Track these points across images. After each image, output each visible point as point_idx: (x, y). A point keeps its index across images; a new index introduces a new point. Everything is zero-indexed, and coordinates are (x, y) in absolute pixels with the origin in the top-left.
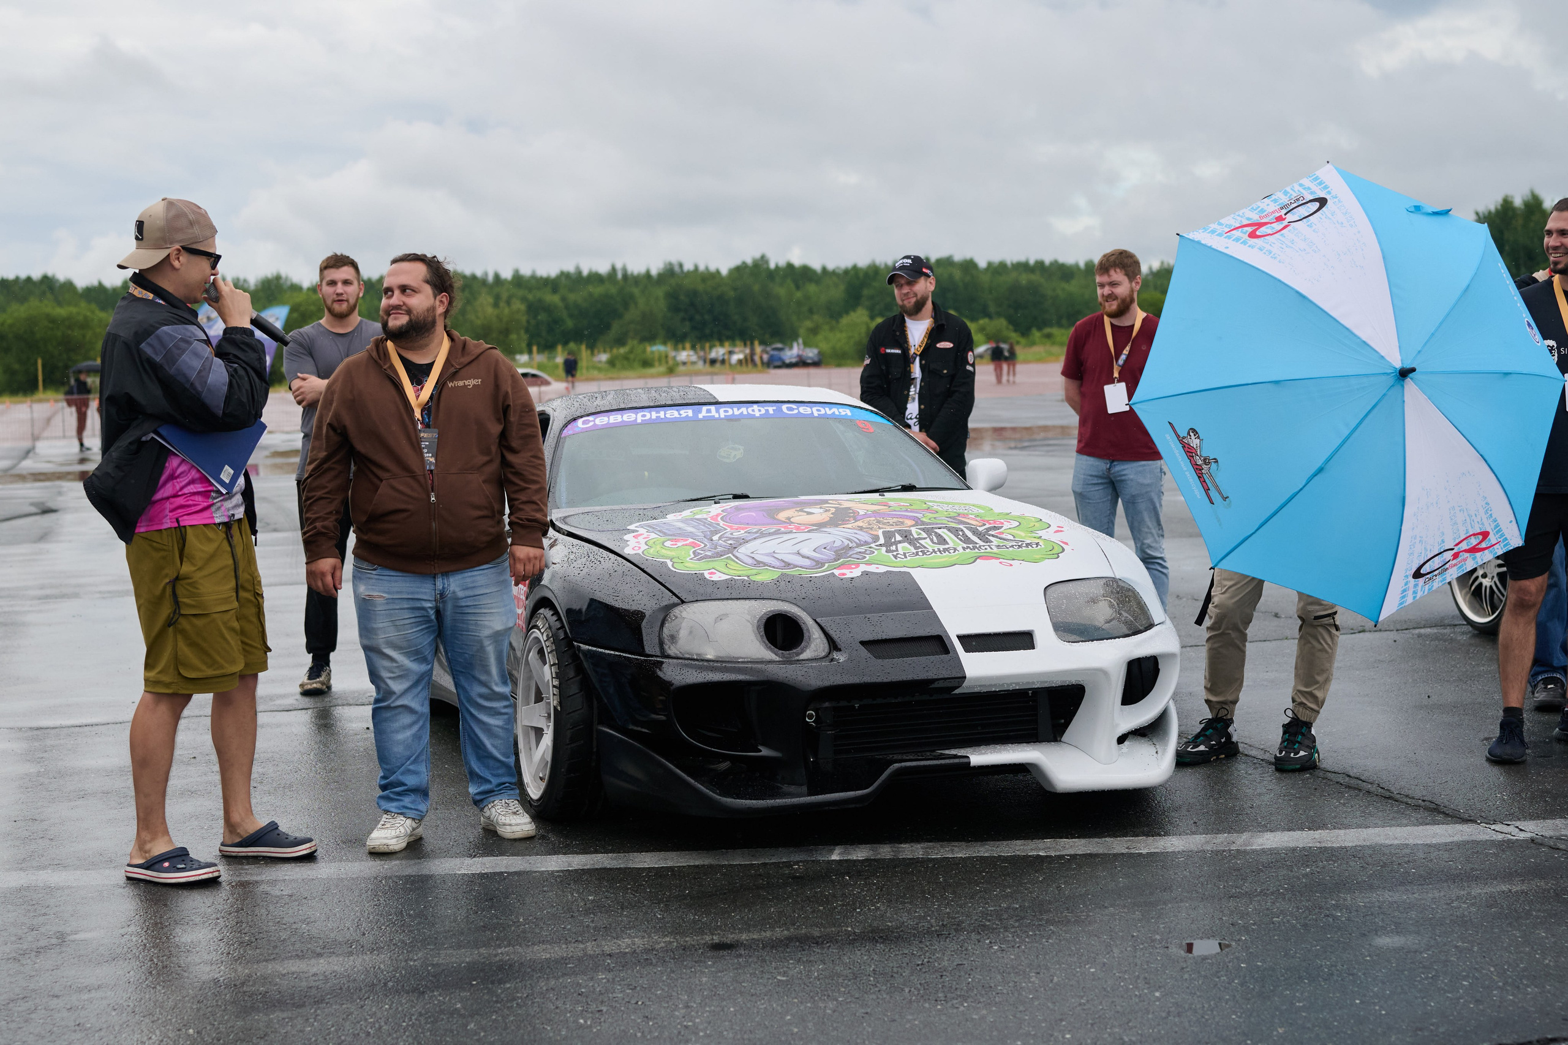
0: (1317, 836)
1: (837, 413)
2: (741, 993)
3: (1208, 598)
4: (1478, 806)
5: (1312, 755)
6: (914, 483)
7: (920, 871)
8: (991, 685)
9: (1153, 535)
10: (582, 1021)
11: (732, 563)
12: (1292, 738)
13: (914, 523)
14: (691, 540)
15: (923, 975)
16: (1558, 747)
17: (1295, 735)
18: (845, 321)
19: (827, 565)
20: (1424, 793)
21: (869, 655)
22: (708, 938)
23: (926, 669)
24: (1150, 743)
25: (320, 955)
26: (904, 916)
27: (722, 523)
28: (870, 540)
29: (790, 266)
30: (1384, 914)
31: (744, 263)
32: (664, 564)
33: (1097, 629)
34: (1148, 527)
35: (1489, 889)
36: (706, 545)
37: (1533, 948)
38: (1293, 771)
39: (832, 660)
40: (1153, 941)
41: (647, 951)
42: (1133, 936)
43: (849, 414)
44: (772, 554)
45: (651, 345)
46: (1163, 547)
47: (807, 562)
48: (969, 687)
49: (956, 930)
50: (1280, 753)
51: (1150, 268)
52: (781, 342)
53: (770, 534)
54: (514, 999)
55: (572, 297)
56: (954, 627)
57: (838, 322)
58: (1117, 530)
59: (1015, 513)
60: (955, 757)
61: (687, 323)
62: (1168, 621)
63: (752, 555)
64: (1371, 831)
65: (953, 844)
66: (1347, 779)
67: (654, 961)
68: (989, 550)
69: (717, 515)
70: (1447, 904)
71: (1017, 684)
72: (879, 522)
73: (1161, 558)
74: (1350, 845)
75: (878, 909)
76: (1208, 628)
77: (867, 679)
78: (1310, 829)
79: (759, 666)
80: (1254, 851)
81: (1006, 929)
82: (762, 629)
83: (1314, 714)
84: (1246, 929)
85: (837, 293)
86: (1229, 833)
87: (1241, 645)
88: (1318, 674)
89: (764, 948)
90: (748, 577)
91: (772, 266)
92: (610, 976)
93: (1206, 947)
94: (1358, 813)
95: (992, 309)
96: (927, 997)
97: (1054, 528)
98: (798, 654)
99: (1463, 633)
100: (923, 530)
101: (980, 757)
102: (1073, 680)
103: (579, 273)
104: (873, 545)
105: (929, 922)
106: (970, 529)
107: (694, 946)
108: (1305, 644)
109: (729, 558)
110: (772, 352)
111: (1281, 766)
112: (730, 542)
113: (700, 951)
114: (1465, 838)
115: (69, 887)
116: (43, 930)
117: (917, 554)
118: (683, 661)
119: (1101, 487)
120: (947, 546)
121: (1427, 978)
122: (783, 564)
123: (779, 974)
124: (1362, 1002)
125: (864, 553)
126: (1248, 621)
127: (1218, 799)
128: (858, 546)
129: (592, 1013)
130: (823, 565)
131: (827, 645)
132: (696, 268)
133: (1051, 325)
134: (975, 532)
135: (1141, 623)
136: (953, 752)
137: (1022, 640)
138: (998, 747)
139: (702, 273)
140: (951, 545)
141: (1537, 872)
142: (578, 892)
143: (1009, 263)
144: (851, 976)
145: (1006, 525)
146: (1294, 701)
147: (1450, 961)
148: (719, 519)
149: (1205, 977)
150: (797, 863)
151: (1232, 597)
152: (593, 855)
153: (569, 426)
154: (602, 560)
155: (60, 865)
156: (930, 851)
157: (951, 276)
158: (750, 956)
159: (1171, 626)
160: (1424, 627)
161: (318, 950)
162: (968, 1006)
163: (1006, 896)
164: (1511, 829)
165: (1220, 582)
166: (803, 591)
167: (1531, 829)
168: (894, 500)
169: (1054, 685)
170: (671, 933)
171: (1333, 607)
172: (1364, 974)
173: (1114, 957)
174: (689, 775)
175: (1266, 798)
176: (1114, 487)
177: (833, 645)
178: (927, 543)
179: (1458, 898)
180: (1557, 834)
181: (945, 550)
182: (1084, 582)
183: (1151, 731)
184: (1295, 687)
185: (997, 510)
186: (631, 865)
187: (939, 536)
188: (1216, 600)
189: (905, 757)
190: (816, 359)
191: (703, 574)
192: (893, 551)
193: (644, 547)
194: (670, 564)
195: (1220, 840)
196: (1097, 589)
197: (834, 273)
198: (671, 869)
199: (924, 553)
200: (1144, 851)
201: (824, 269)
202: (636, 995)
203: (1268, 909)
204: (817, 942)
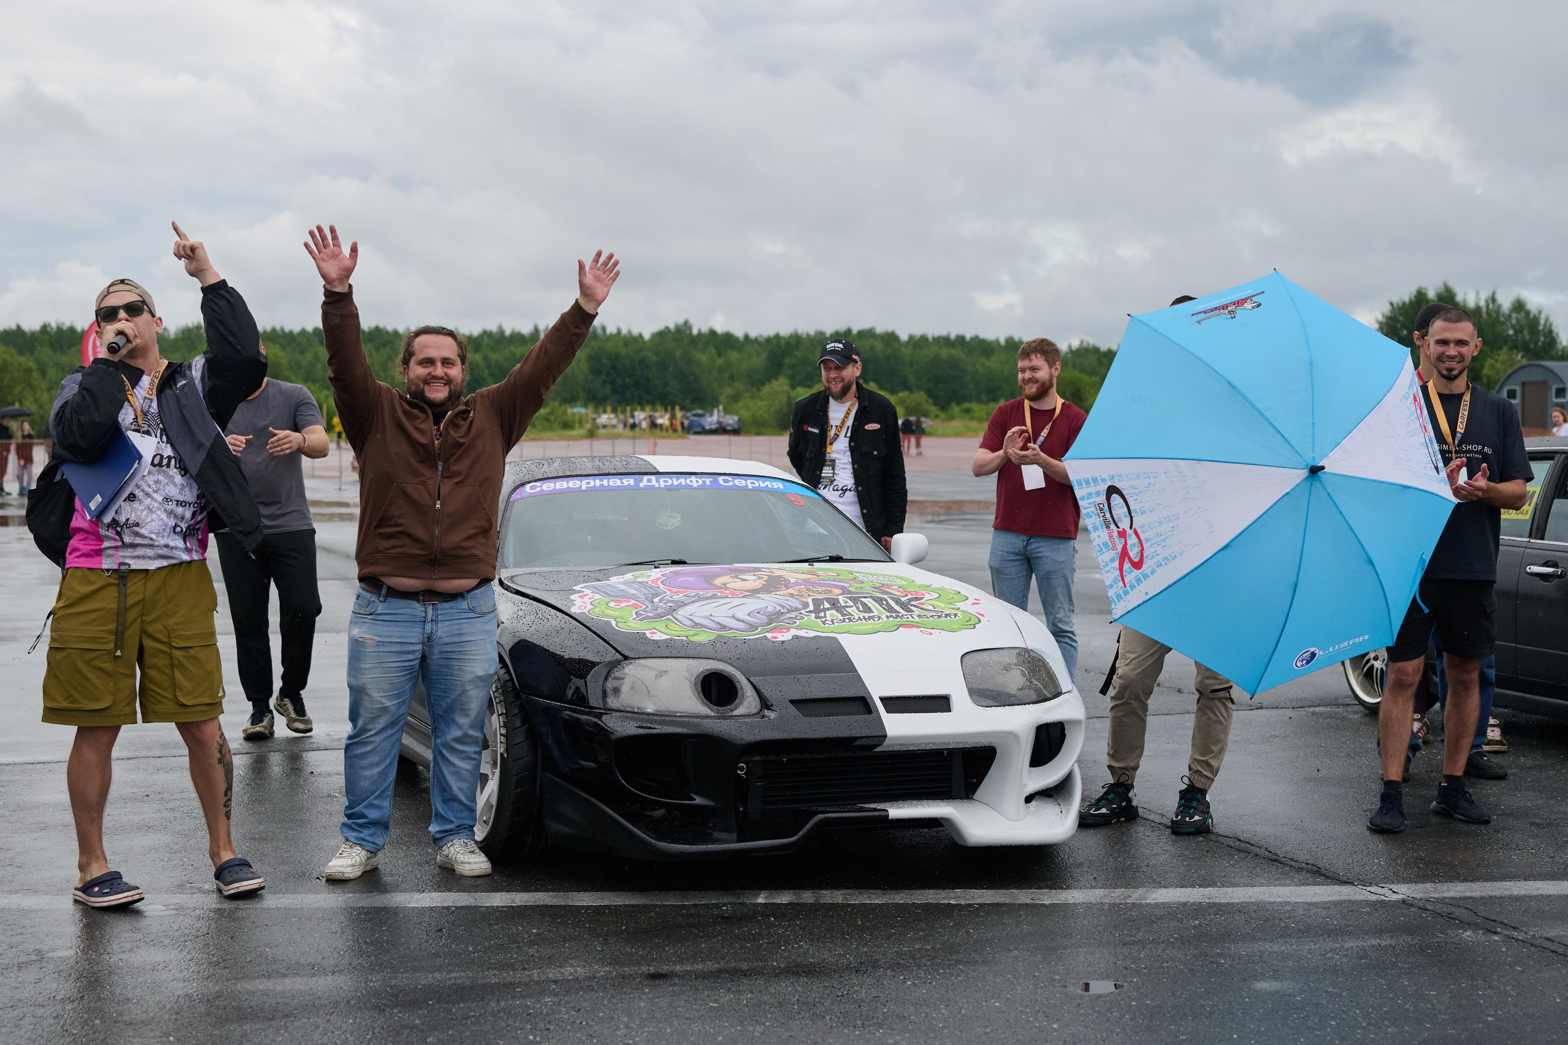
0: (1206, 893)
1: (770, 486)
2: (676, 1016)
3: (1113, 670)
4: (1357, 870)
5: (1205, 820)
6: (841, 555)
7: (840, 915)
8: (909, 745)
9: (1065, 611)
10: (531, 1037)
11: (672, 624)
12: (1187, 803)
13: (841, 591)
14: (633, 602)
15: (843, 1006)
16: (1434, 820)
17: (1191, 800)
18: (766, 389)
19: (760, 628)
20: (1308, 857)
21: (798, 713)
22: (644, 969)
23: (851, 727)
24: (1056, 803)
25: (284, 976)
26: (826, 954)
27: (662, 587)
28: (800, 607)
29: (712, 333)
30: (1264, 962)
31: (667, 328)
32: (608, 623)
33: (1010, 696)
34: (1061, 603)
35: (1360, 943)
36: (647, 607)
37: (1396, 994)
38: (1188, 834)
39: (763, 716)
40: (1053, 980)
41: (588, 979)
42: (1035, 976)
43: (782, 487)
44: (710, 617)
45: (571, 407)
46: (1073, 621)
47: (742, 626)
48: (890, 746)
49: (873, 967)
50: (1177, 817)
51: (1070, 347)
52: (701, 408)
53: (707, 598)
54: (468, 1018)
55: (494, 356)
56: (877, 688)
57: (759, 390)
58: (1030, 605)
59: (935, 585)
60: (875, 810)
61: (608, 386)
62: (1075, 691)
63: (691, 617)
64: (1256, 889)
65: (871, 891)
66: (1238, 842)
67: (596, 987)
68: (911, 619)
69: (658, 579)
70: (1322, 955)
71: (934, 744)
72: (808, 590)
73: (1072, 632)
74: (1237, 901)
75: (800, 947)
76: (1112, 698)
77: (795, 735)
78: (1201, 886)
79: (696, 720)
80: (1148, 905)
81: (919, 967)
82: (699, 686)
83: (1208, 782)
84: (1138, 972)
85: (759, 361)
86: (1126, 888)
87: (1142, 716)
88: (1214, 744)
89: (696, 978)
90: (687, 637)
91: (695, 332)
92: (556, 999)
93: (1102, 987)
94: (1246, 874)
95: (912, 381)
96: (845, 1024)
97: (971, 600)
98: (732, 710)
99: (1355, 713)
100: (850, 598)
101: (898, 811)
102: (985, 742)
103: (501, 332)
104: (803, 611)
105: (848, 959)
106: (893, 599)
107: (632, 975)
108: (1202, 716)
109: (669, 619)
110: (692, 418)
111: (1177, 829)
112: (670, 604)
113: (638, 980)
114: (1343, 898)
115: (42, 910)
116: (22, 947)
117: (844, 621)
118: (625, 714)
119: (1017, 563)
120: (871, 615)
121: (1299, 1018)
122: (719, 627)
123: (711, 1001)
124: (1239, 1037)
125: (795, 618)
126: (1149, 693)
127: (1116, 858)
128: (789, 611)
129: (541, 1030)
130: (756, 628)
131: (759, 703)
132: (619, 331)
133: (970, 401)
134: (898, 602)
135: (1049, 691)
136: (873, 806)
137: (940, 703)
138: (915, 802)
139: (625, 337)
140: (876, 613)
141: (1406, 929)
142: (522, 926)
143: (930, 337)
144: (777, 1004)
145: (927, 597)
146: (1190, 769)
147: (1321, 1004)
148: (659, 582)
149: (1099, 1012)
150: (725, 905)
151: (1134, 669)
152: (535, 894)
153: (518, 491)
154: (550, 617)
155: (30, 890)
156: (849, 897)
157: (872, 348)
158: (684, 986)
159: (1078, 694)
160: (1319, 705)
161: (283, 971)
162: (884, 1033)
163: (919, 939)
164: (1385, 891)
165: (1124, 655)
166: (738, 652)
167: (1404, 891)
168: (820, 570)
169: (967, 746)
170: (610, 964)
171: (1228, 681)
172: (1243, 1013)
173: (1016, 993)
174: (626, 820)
175: (1162, 858)
176: (1029, 562)
177: (765, 704)
178: (853, 610)
179: (1332, 950)
180: (1427, 896)
181: (870, 618)
182: (998, 651)
183: (1056, 792)
184: (1191, 756)
185: (918, 583)
186: (570, 903)
187: (864, 604)
188: (1120, 671)
189: (828, 809)
190: (736, 426)
191: (644, 633)
192: (822, 617)
193: (590, 607)
194: (614, 623)
195: (1118, 894)
196: (1011, 658)
197: (756, 341)
198: (608, 907)
199: (850, 620)
200: (1047, 902)
201: (746, 337)
202: (580, 1016)
203: (1158, 956)
204: (745, 974)
